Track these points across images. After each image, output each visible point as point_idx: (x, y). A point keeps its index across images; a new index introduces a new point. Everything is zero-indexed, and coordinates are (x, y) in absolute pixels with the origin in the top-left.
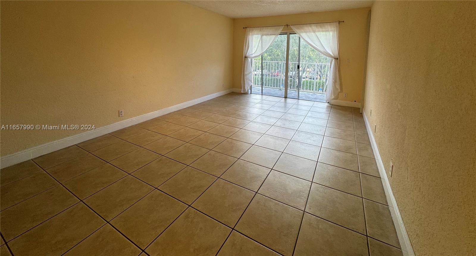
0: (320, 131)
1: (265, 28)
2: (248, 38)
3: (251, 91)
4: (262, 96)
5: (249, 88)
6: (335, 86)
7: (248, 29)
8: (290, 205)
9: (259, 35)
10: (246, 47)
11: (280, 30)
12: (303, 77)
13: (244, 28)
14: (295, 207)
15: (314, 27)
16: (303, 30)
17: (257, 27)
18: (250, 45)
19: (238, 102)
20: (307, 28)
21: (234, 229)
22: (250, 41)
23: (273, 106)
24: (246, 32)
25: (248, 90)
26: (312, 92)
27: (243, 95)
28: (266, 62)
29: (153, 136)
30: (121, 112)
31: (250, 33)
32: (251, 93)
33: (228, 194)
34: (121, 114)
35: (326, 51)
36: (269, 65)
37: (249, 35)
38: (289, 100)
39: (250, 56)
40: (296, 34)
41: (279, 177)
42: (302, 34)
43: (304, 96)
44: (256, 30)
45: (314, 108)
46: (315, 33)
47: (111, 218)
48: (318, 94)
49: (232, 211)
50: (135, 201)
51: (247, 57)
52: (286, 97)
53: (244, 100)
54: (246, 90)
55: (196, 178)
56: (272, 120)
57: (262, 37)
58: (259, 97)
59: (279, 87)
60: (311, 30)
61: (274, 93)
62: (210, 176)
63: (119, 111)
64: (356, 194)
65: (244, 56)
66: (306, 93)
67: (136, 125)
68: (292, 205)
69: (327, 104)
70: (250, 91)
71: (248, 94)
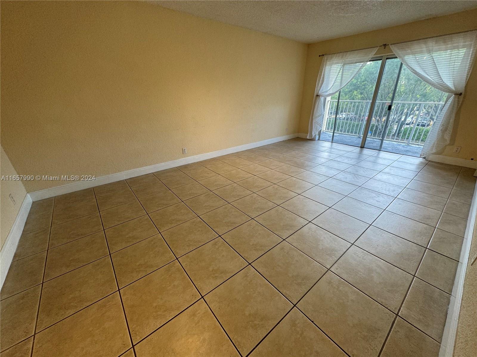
0: (393, 191)
1: (350, 52)
2: (323, 70)
3: (319, 137)
4: (332, 143)
5: (317, 133)
6: (443, 136)
7: (325, 57)
8: (315, 260)
9: (340, 65)
10: (320, 83)
11: (373, 53)
12: (406, 122)
13: (320, 56)
14: (320, 263)
15: (431, 44)
16: (409, 51)
17: (338, 53)
18: (325, 78)
19: (299, 149)
20: (416, 47)
21: (251, 264)
22: (326, 74)
23: (341, 156)
24: (323, 61)
25: (316, 135)
26: (405, 143)
27: (309, 141)
28: (355, 102)
29: (208, 174)
30: (185, 150)
31: (328, 63)
32: (319, 140)
33: (256, 234)
34: (185, 152)
35: (442, 82)
36: (358, 107)
37: (326, 65)
38: (366, 151)
39: (323, 94)
40: (396, 58)
41: (314, 231)
42: (406, 57)
43: (390, 147)
44: (336, 57)
45: (397, 163)
46: (430, 53)
47: (162, 231)
48: (415, 146)
49: (254, 249)
50: (181, 222)
51: (319, 96)
52: (362, 147)
53: (307, 147)
54: (313, 136)
55: (233, 214)
56: (333, 172)
57: (343, 66)
58: (327, 144)
59: (358, 134)
60: (425, 49)
61: (350, 141)
62: (245, 216)
63: (183, 149)
64: (407, 270)
65: (315, 94)
66: (396, 143)
67: (197, 162)
68: (318, 260)
69: (421, 160)
70: (317, 137)
71: (315, 140)
